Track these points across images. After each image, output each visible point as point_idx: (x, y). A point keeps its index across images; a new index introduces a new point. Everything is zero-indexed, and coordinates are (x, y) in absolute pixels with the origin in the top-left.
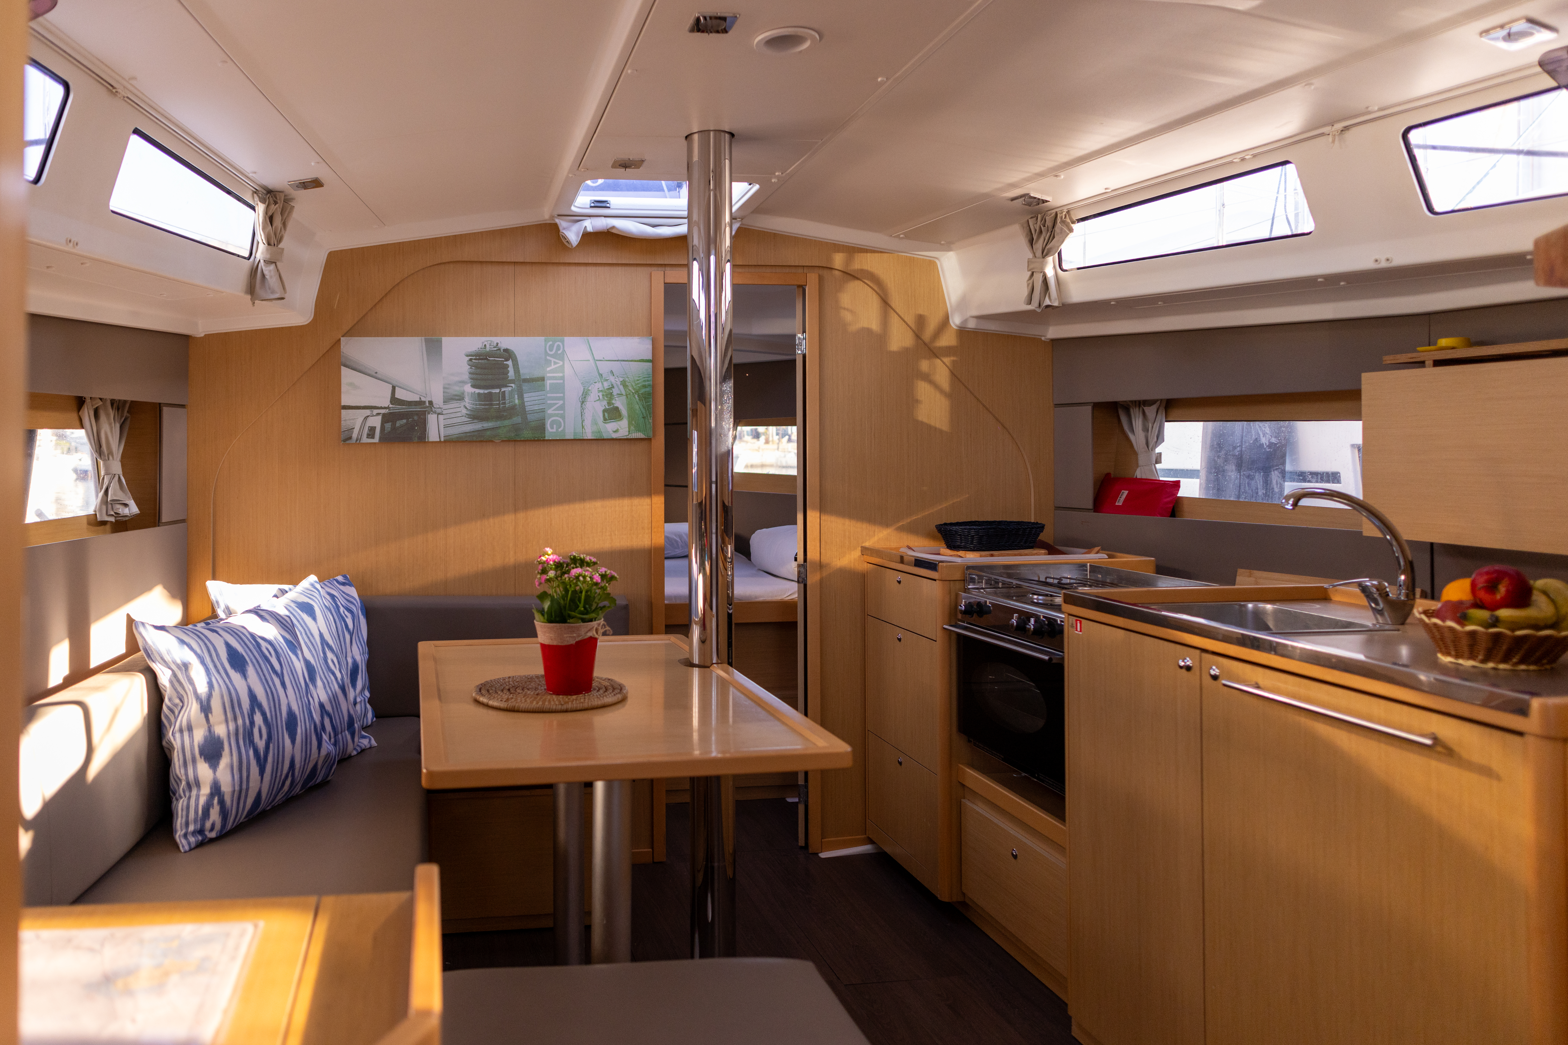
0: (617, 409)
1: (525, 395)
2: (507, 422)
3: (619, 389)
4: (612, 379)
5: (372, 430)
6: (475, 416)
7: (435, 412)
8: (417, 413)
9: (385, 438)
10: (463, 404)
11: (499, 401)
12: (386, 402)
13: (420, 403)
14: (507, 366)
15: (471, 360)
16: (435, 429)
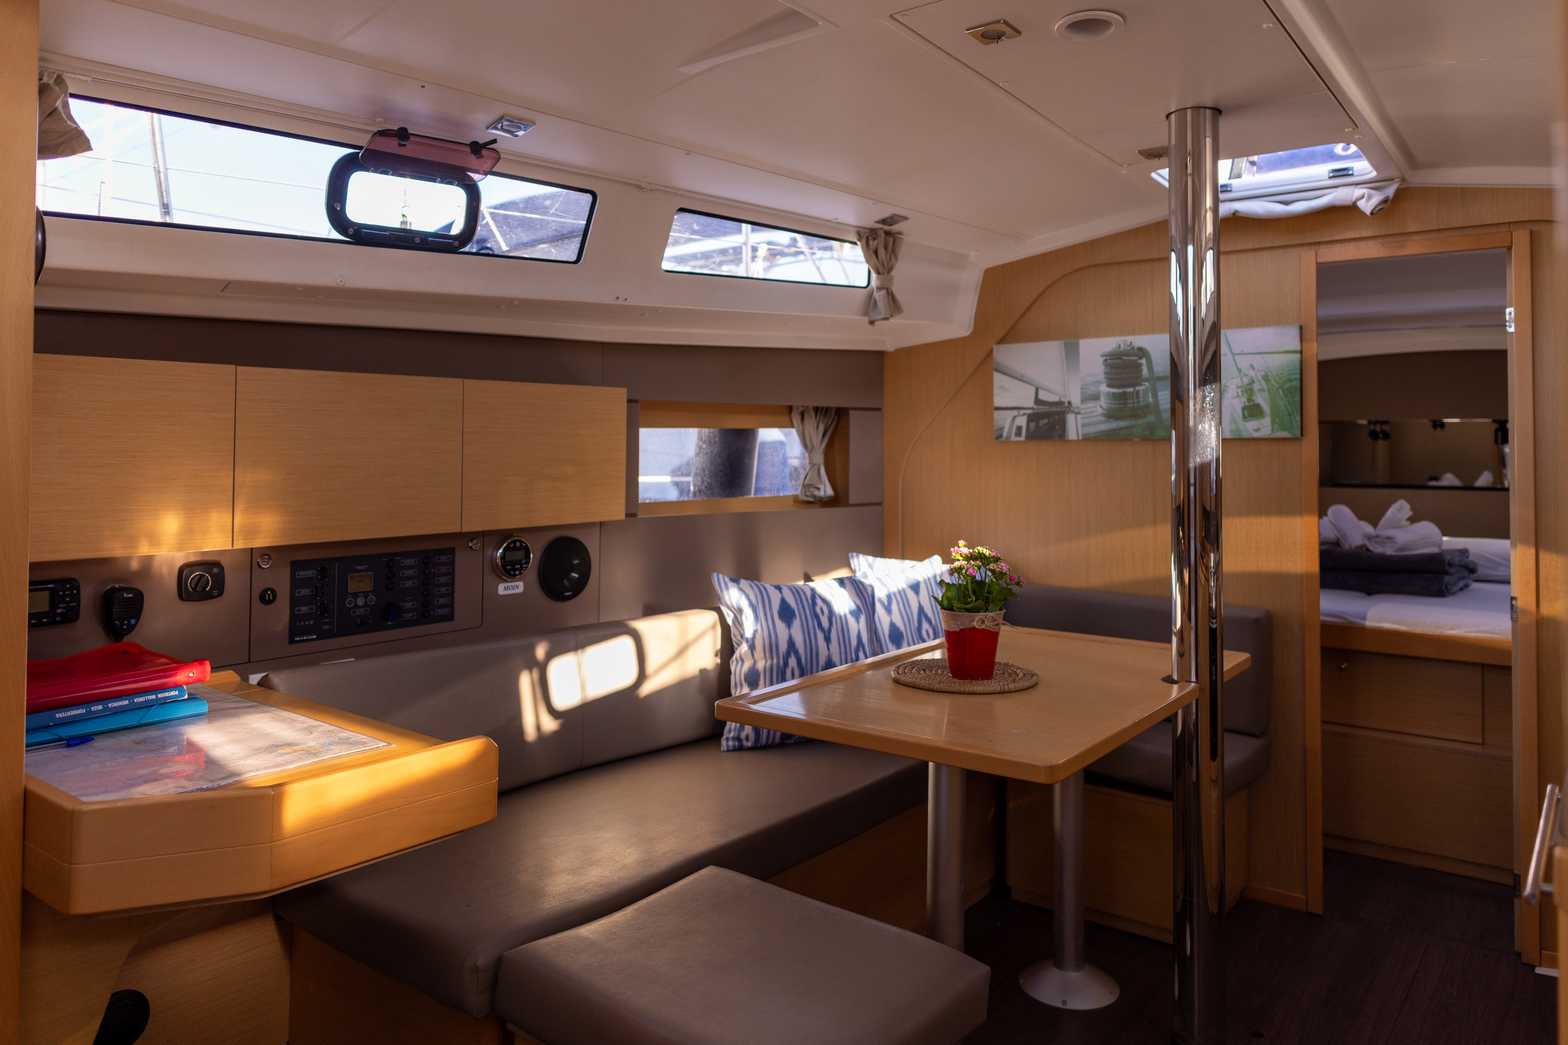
0: (1258, 406)
1: (1159, 394)
2: (1141, 421)
3: (1260, 384)
4: (1252, 373)
5: (1019, 429)
6: (1110, 415)
7: (1073, 412)
8: (1058, 413)
9: (1031, 436)
10: (1098, 403)
11: (1133, 400)
12: (1030, 403)
13: (1060, 403)
14: (1141, 365)
15: (1106, 360)
16: (1074, 428)
